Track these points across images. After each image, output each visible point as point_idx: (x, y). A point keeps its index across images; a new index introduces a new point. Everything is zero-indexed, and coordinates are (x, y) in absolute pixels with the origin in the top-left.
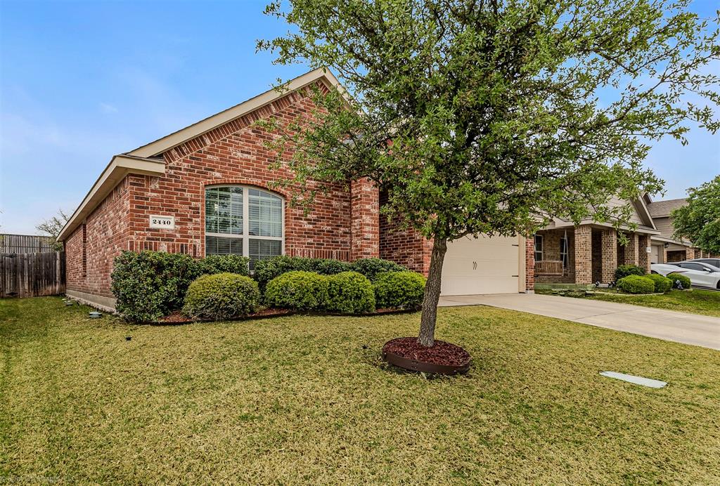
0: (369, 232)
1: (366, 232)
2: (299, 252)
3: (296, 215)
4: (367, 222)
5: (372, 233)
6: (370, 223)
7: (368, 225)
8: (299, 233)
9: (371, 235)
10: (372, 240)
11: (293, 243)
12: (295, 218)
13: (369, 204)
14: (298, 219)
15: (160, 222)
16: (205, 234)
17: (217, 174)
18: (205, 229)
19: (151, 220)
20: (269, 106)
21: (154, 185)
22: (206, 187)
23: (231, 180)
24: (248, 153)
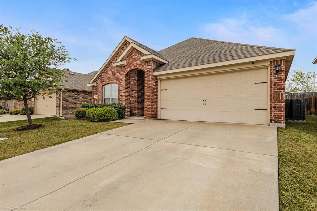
9: (123, 94)
10: (123, 95)
15: (96, 96)
16: (104, 98)
17: (104, 82)
18: (103, 97)
19: (94, 96)
20: (114, 58)
21: (95, 88)
22: (103, 86)
23: (107, 83)
24: (110, 74)
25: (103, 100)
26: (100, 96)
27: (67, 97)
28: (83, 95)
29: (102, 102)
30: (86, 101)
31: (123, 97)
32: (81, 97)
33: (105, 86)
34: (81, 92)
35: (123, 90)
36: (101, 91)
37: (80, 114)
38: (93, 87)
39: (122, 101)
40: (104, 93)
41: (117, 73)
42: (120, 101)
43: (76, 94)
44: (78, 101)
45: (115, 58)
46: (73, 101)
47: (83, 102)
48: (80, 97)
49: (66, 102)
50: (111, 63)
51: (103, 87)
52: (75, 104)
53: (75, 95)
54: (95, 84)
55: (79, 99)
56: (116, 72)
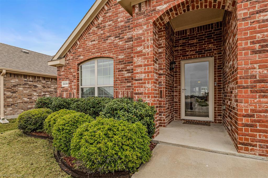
0: (141, 73)
1: (137, 73)
2: (121, 93)
3: (119, 69)
4: (139, 63)
5: (145, 73)
6: (143, 64)
7: (140, 66)
8: (121, 80)
9: (143, 75)
10: (145, 79)
11: (117, 87)
12: (119, 71)
13: (141, 45)
14: (120, 71)
15: (65, 84)
16: (80, 87)
17: (82, 57)
18: (80, 84)
19: (62, 84)
20: (103, 8)
21: (63, 69)
22: (79, 64)
23: (87, 58)
24: (94, 41)
25: (80, 90)
26: (73, 84)
27: (14, 86)
28: (44, 82)
29: (78, 93)
30: (48, 92)
31: (145, 83)
32: (41, 86)
33: (84, 66)
34: (39, 77)
35: (145, 65)
36: (75, 74)
37: (30, 124)
38: (59, 67)
39: (141, 94)
40: (81, 77)
41: (109, 37)
42: (136, 94)
43: (31, 80)
44: (35, 91)
45: (106, 8)
46: (25, 92)
47: (43, 93)
48: (38, 86)
49: (11, 94)
50: (97, 18)
51: (80, 67)
52: (30, 97)
53: (29, 83)
54: (63, 62)
55: (37, 89)
56: (108, 34)
